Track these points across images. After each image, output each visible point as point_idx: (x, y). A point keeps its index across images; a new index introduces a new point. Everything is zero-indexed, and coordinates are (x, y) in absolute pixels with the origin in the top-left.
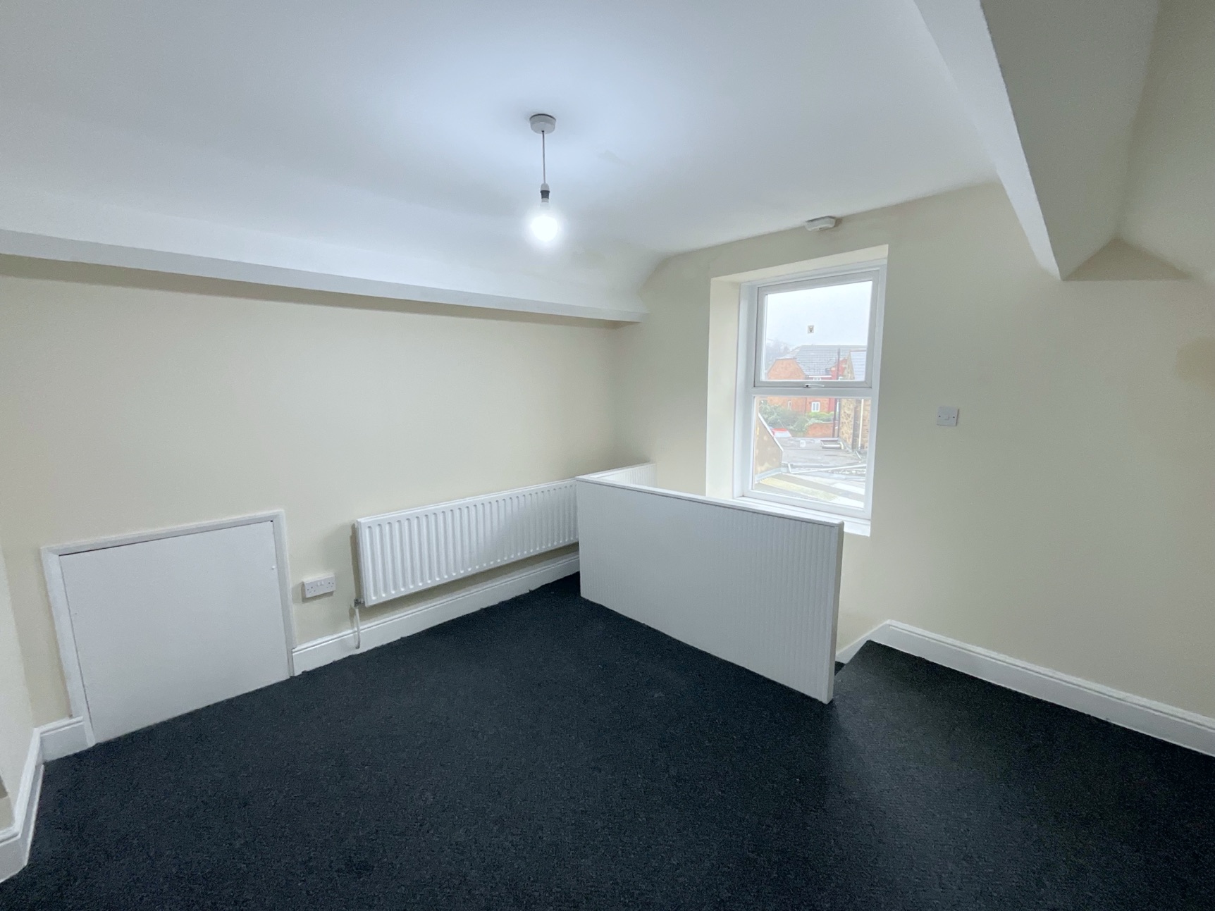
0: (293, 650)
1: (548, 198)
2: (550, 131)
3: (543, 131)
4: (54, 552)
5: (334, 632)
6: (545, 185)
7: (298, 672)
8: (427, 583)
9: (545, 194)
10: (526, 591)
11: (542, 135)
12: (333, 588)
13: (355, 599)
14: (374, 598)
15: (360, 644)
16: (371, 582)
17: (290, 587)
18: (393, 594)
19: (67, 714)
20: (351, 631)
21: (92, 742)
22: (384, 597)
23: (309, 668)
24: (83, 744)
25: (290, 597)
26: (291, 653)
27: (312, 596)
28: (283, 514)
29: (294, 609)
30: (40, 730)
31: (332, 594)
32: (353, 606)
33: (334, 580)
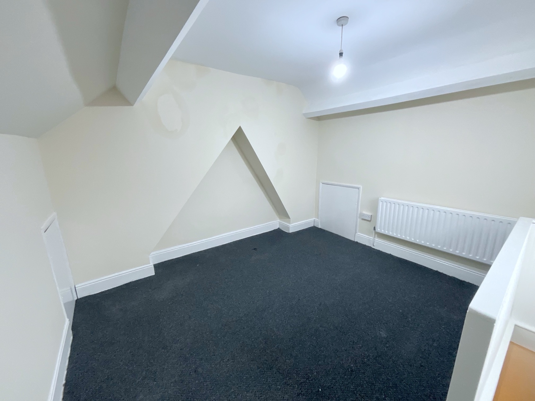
1: (342, 56)
2: (346, 24)
3: (342, 25)
4: (322, 182)
5: (369, 236)
6: (341, 50)
7: (356, 241)
9: (341, 54)
11: (341, 27)
12: (369, 219)
13: (374, 227)
14: (379, 230)
15: (374, 245)
16: (379, 222)
17: (359, 212)
18: (386, 233)
19: (318, 218)
20: (372, 238)
21: (320, 227)
22: (382, 231)
23: (359, 242)
24: (318, 226)
25: (358, 215)
26: (355, 234)
27: (363, 218)
28: (361, 188)
29: (359, 220)
30: (314, 218)
31: (370, 221)
32: (373, 229)
33: (370, 217)
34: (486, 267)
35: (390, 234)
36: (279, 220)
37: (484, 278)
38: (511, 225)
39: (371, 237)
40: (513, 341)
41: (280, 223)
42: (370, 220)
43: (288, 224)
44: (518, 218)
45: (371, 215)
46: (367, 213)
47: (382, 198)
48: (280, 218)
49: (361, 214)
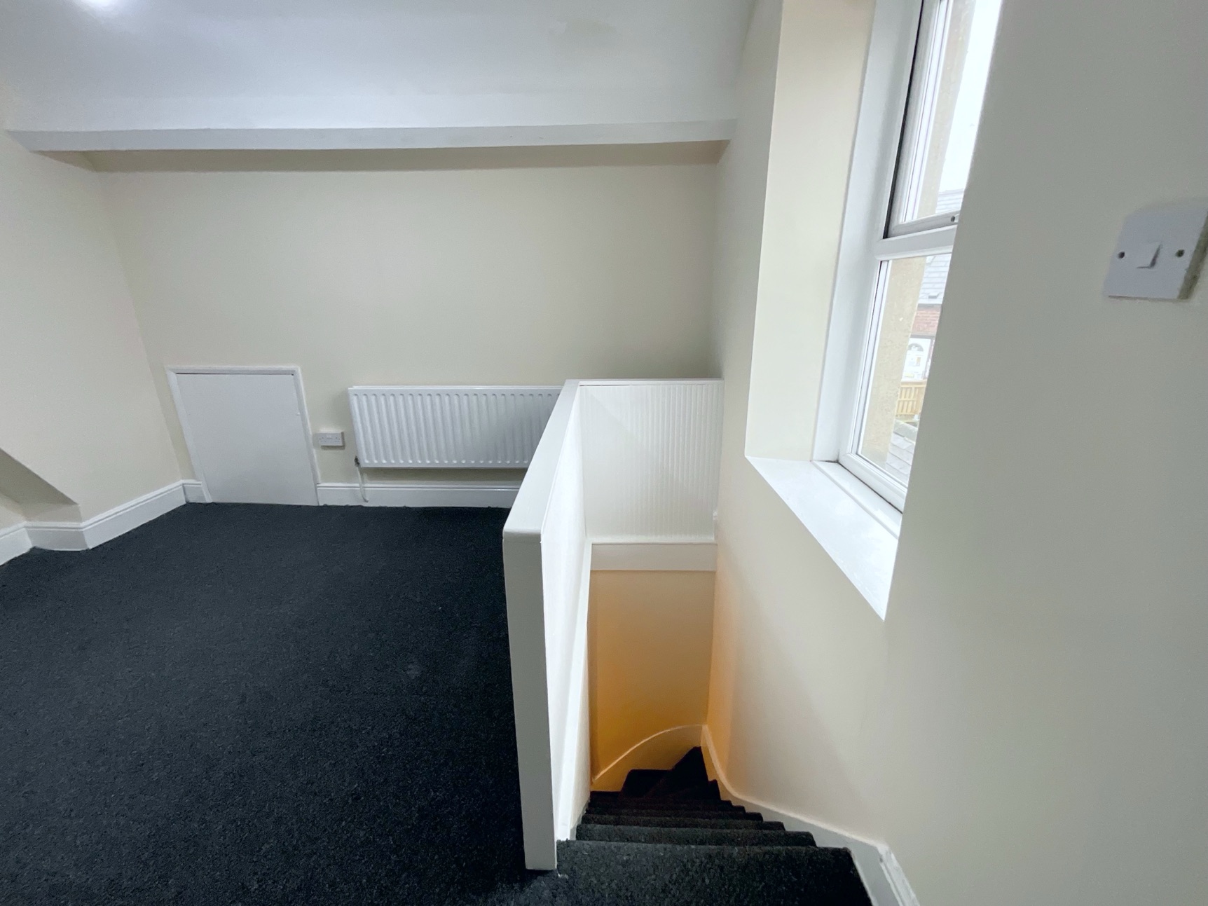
0: (318, 485)
4: (173, 370)
5: (349, 482)
7: (321, 504)
8: (418, 463)
10: (485, 505)
12: (340, 444)
13: (354, 458)
14: (367, 462)
15: (367, 499)
16: (363, 446)
17: (311, 433)
18: (384, 463)
19: (194, 477)
20: (357, 485)
21: (208, 499)
22: (376, 463)
23: (330, 503)
24: (203, 498)
25: (311, 441)
26: (316, 488)
27: (325, 445)
28: (299, 371)
29: (314, 451)
30: (182, 481)
31: (343, 447)
32: (354, 463)
33: (340, 437)
34: (518, 474)
35: (391, 463)
36: (25, 523)
37: (517, 492)
38: (553, 397)
39: (355, 483)
40: (594, 569)
41: (32, 533)
42: (344, 444)
43: (74, 524)
44: (563, 384)
45: (342, 434)
46: (330, 430)
47: (355, 387)
48: (28, 516)
49: (318, 437)
